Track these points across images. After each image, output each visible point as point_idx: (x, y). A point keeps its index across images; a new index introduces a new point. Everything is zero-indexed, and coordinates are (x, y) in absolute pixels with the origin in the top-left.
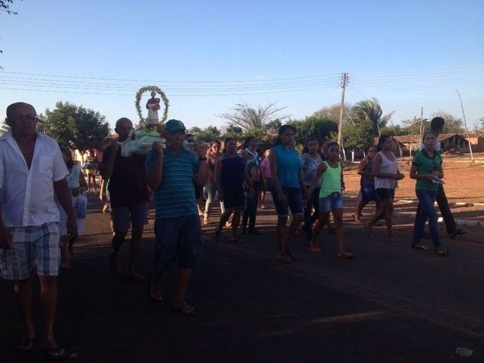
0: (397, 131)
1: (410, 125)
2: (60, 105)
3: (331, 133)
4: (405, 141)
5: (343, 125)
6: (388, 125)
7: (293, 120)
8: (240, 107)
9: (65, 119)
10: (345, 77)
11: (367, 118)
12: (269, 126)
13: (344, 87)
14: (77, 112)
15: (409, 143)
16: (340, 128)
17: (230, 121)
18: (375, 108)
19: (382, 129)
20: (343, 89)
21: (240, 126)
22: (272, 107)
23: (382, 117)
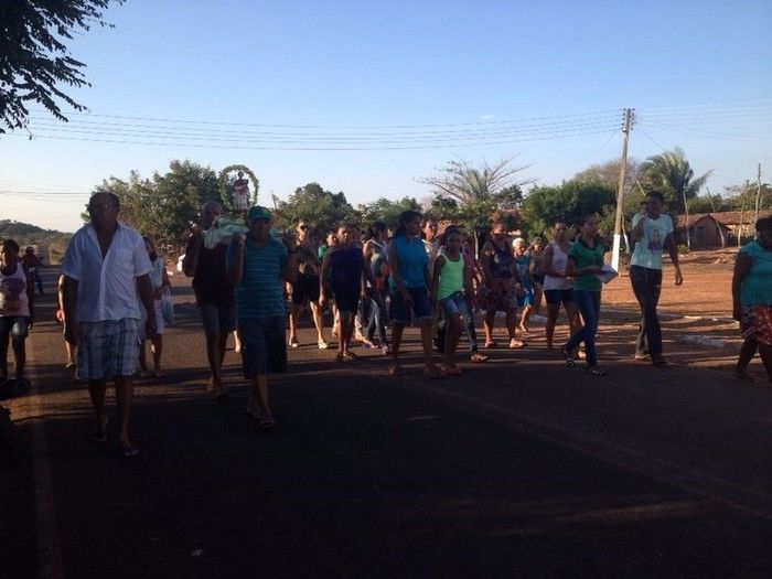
0: (716, 205)
1: (739, 194)
2: (175, 166)
3: (605, 207)
4: (729, 220)
5: (624, 195)
6: (701, 193)
7: (540, 186)
8: (454, 166)
9: (183, 188)
10: (629, 116)
11: (665, 182)
12: (500, 197)
13: (626, 132)
14: (201, 176)
15: (737, 224)
16: (619, 200)
17: (437, 189)
18: (679, 166)
19: (690, 202)
20: (624, 135)
21: (453, 197)
22: (507, 166)
23: (691, 181)
